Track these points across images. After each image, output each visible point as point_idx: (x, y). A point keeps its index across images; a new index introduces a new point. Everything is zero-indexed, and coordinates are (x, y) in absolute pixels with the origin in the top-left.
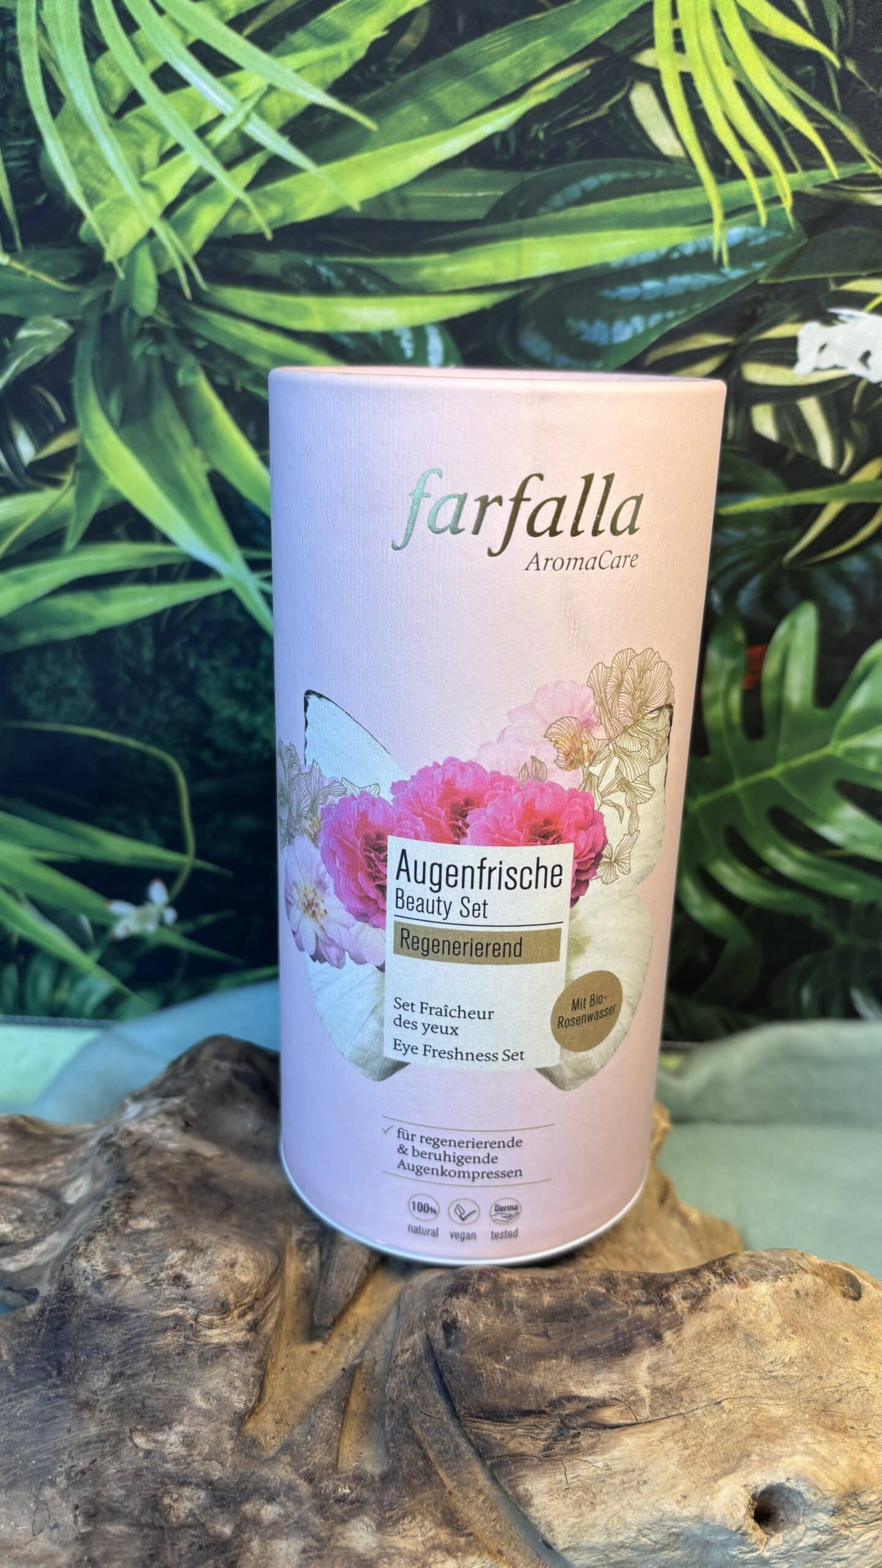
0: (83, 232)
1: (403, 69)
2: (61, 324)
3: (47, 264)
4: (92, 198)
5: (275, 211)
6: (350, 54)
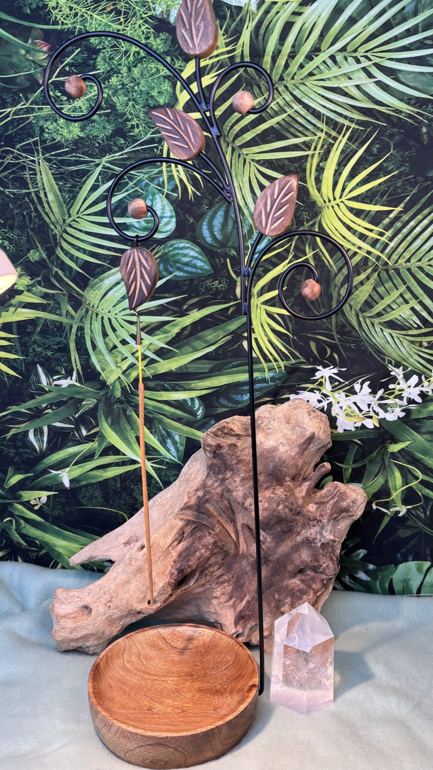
0: (101, 378)
1: (184, 339)
2: (94, 400)
3: (91, 386)
4: (103, 370)
5: (152, 371)
6: (171, 335)
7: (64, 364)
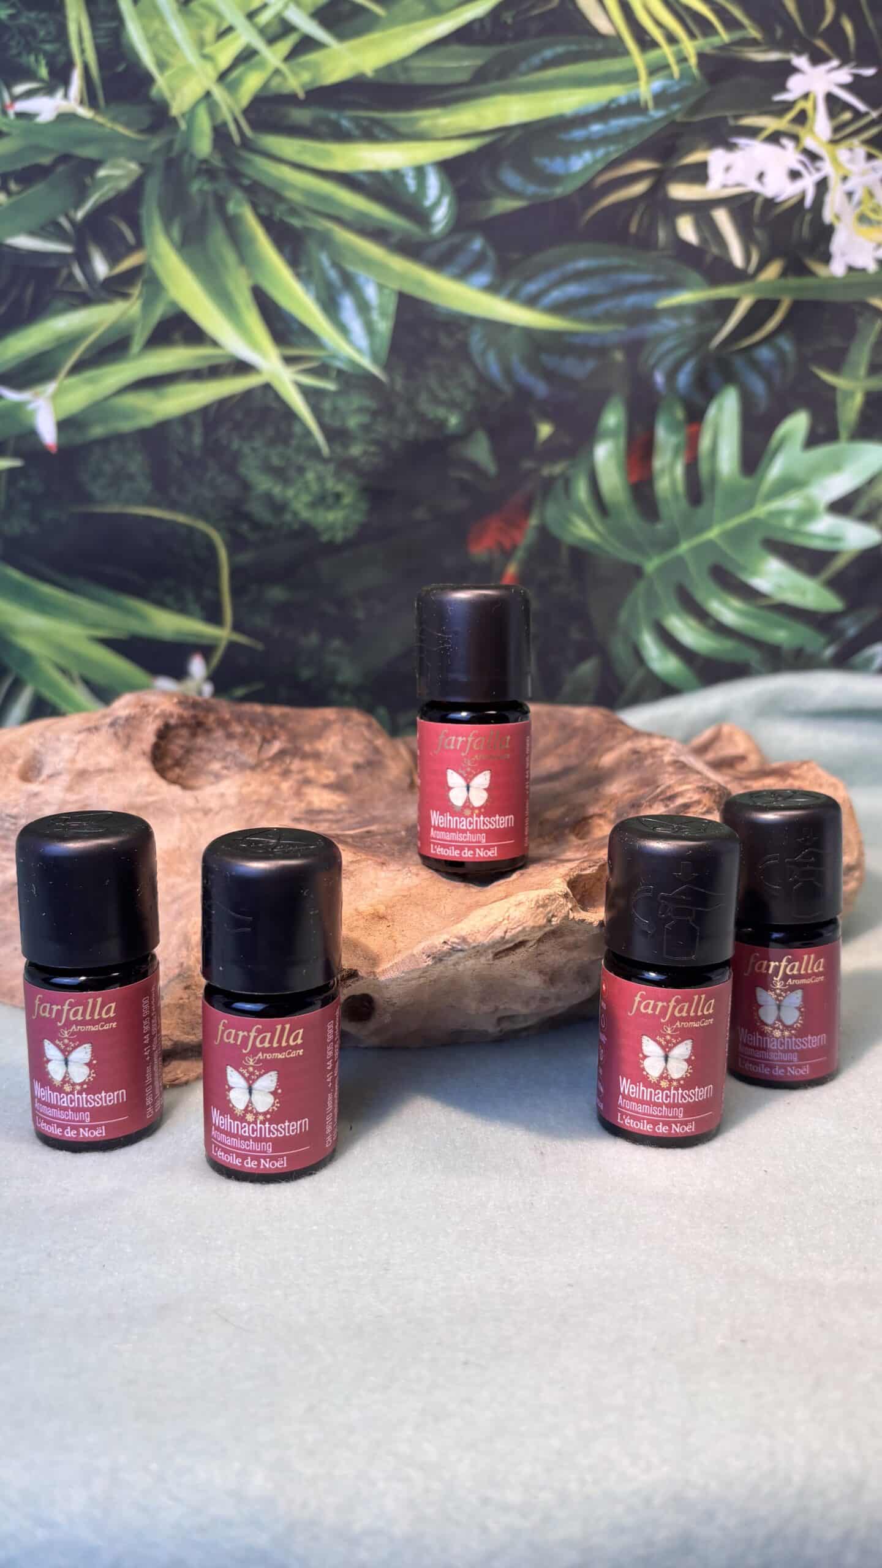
0: (154, 92)
2: (133, 166)
3: (124, 118)
4: (162, 65)
5: (306, 77)
7: (48, 47)
